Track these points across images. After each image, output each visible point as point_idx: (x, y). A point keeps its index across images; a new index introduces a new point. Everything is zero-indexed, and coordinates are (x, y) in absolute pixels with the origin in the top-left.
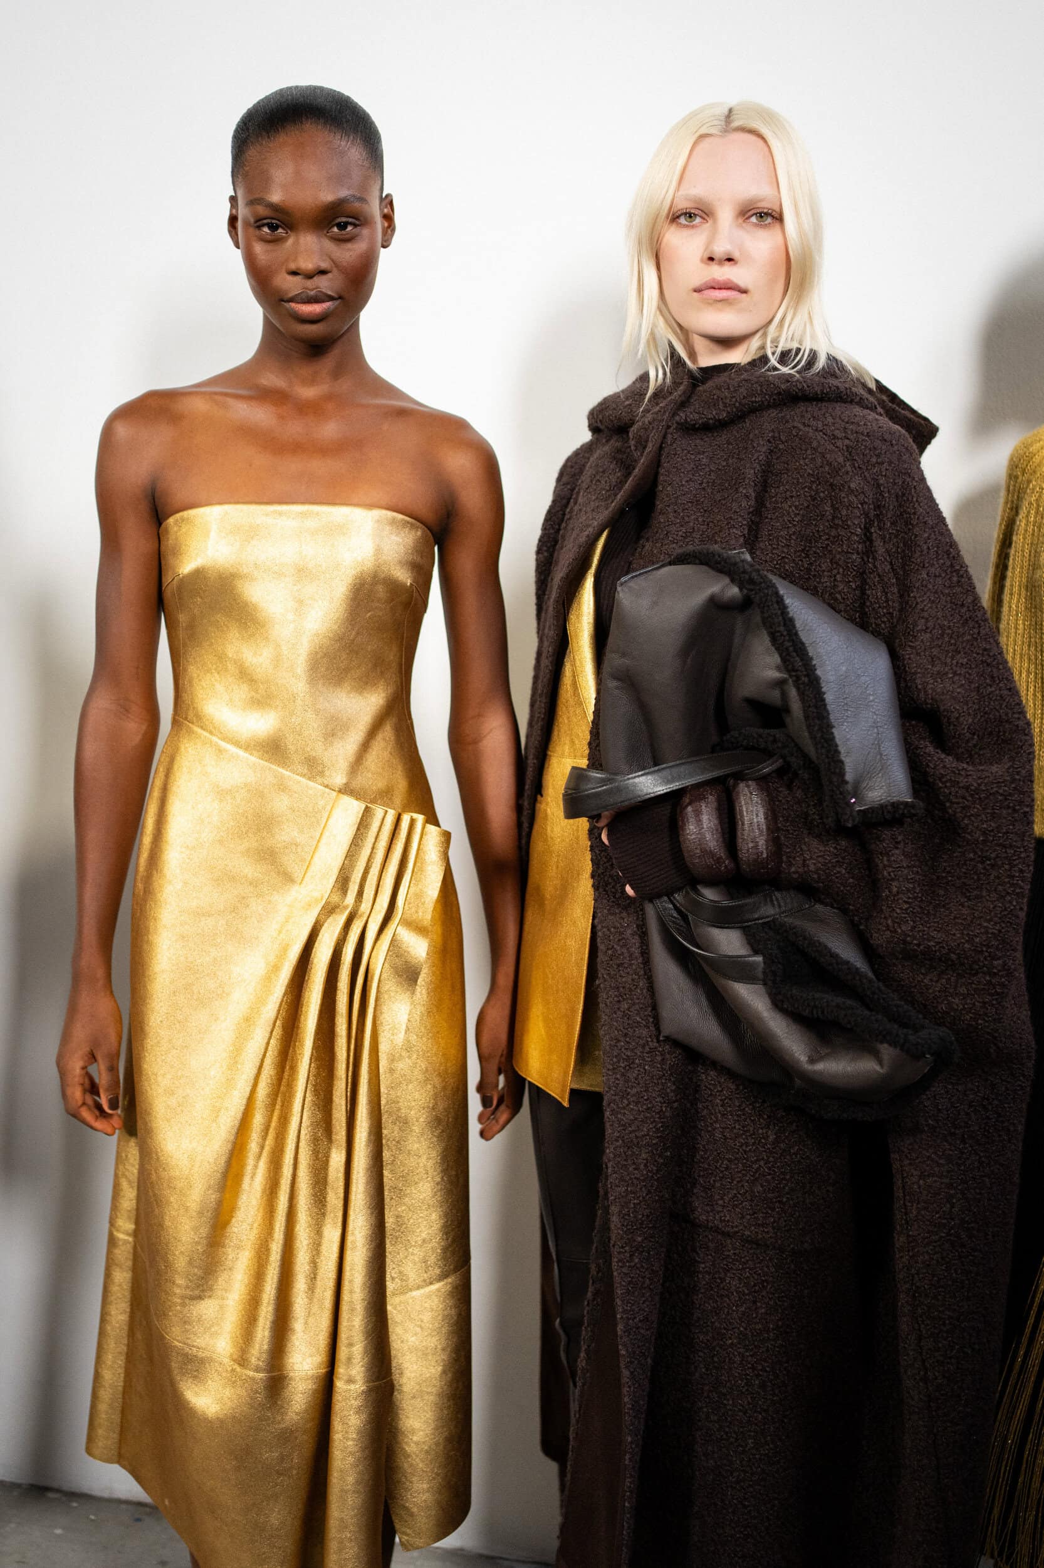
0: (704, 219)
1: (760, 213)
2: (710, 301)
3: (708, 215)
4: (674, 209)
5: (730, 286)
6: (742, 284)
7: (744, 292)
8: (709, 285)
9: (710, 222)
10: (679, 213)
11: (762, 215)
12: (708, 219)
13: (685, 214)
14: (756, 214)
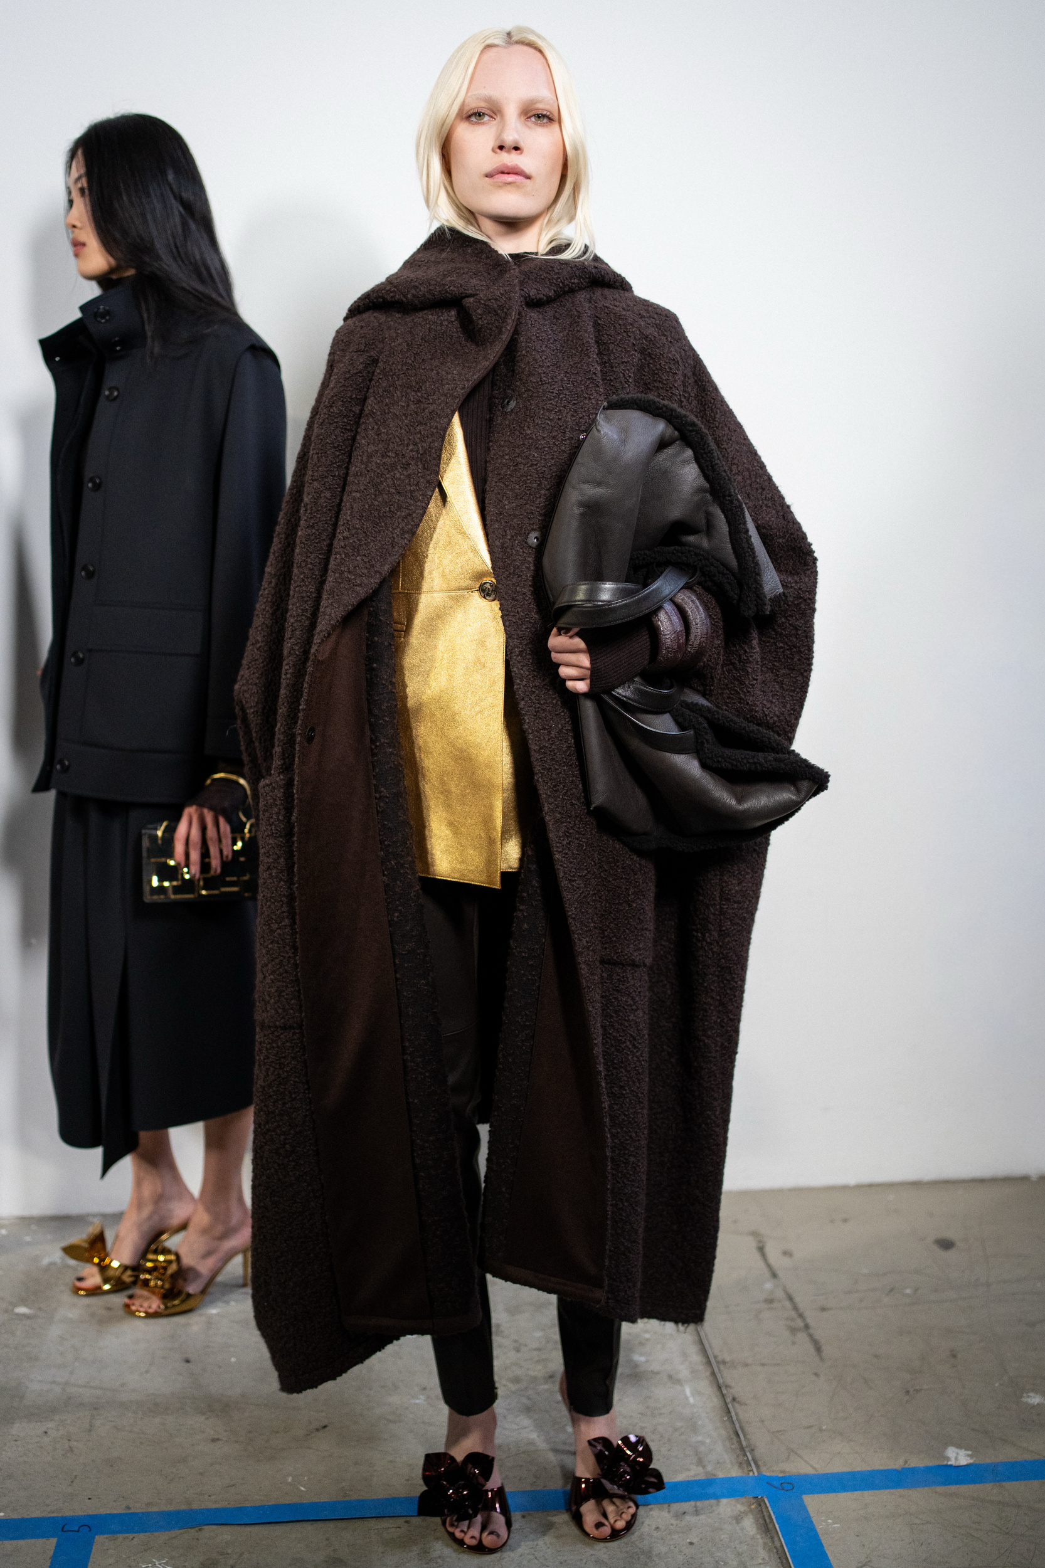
0: (492, 117)
1: (538, 115)
2: (500, 184)
3: (495, 114)
4: (467, 108)
5: (515, 171)
6: (527, 170)
7: (528, 177)
8: (500, 170)
9: (498, 118)
10: (471, 112)
11: (540, 117)
12: (495, 117)
13: (475, 114)
14: (534, 115)
